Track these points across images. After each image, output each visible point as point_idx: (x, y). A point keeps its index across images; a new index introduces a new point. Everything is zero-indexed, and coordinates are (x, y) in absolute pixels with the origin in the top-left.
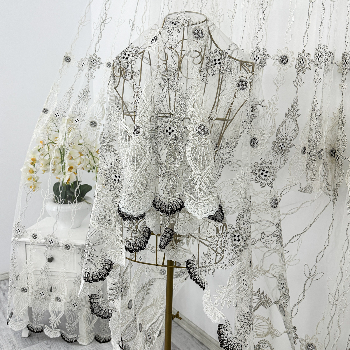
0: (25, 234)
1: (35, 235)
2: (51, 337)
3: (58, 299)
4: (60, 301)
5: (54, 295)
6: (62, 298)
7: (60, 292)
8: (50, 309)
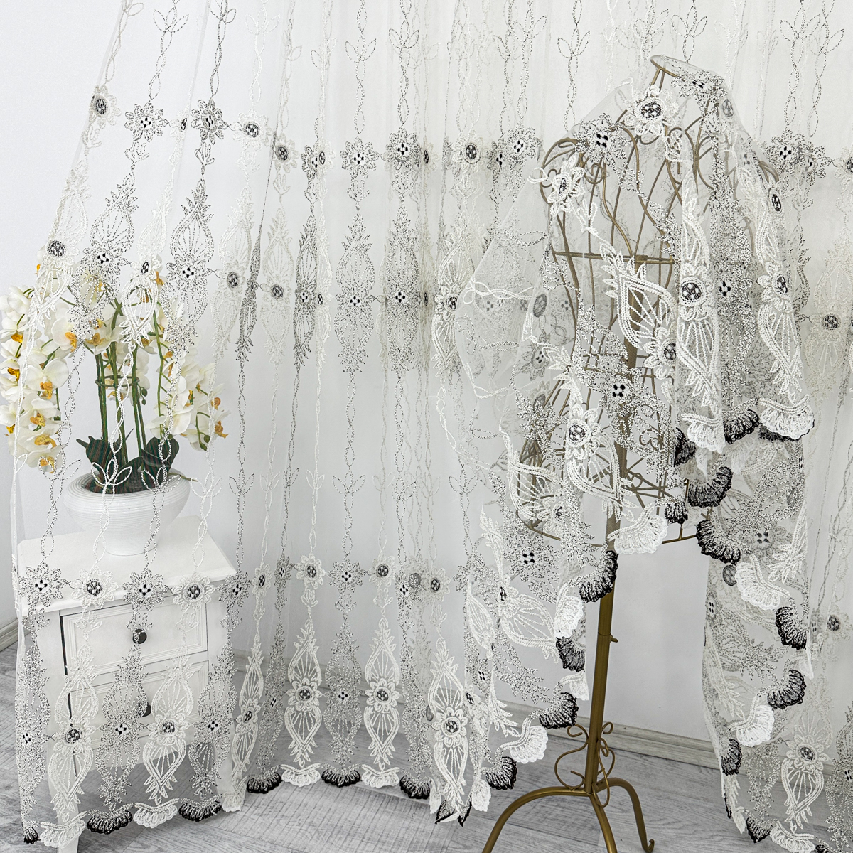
0: (64, 589)
1: (94, 584)
2: (153, 826)
3: (168, 728)
4: (173, 730)
5: (156, 720)
6: (177, 721)
7: (172, 708)
8: (146, 759)
